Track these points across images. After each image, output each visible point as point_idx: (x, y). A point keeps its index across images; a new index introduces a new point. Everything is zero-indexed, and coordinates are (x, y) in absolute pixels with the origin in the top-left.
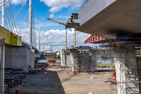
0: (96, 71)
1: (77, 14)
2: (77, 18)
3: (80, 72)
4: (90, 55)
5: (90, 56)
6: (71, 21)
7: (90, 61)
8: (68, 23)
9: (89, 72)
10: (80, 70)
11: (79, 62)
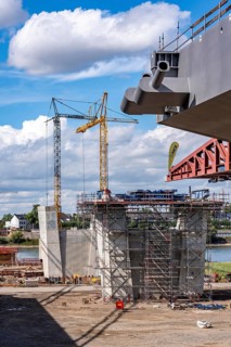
0: (205, 296)
1: (177, 56)
2: (175, 73)
3: (138, 298)
4: (179, 225)
5: (179, 234)
6: (157, 84)
7: (178, 255)
8: (143, 94)
9: (177, 299)
10: (135, 290)
11: (135, 257)
